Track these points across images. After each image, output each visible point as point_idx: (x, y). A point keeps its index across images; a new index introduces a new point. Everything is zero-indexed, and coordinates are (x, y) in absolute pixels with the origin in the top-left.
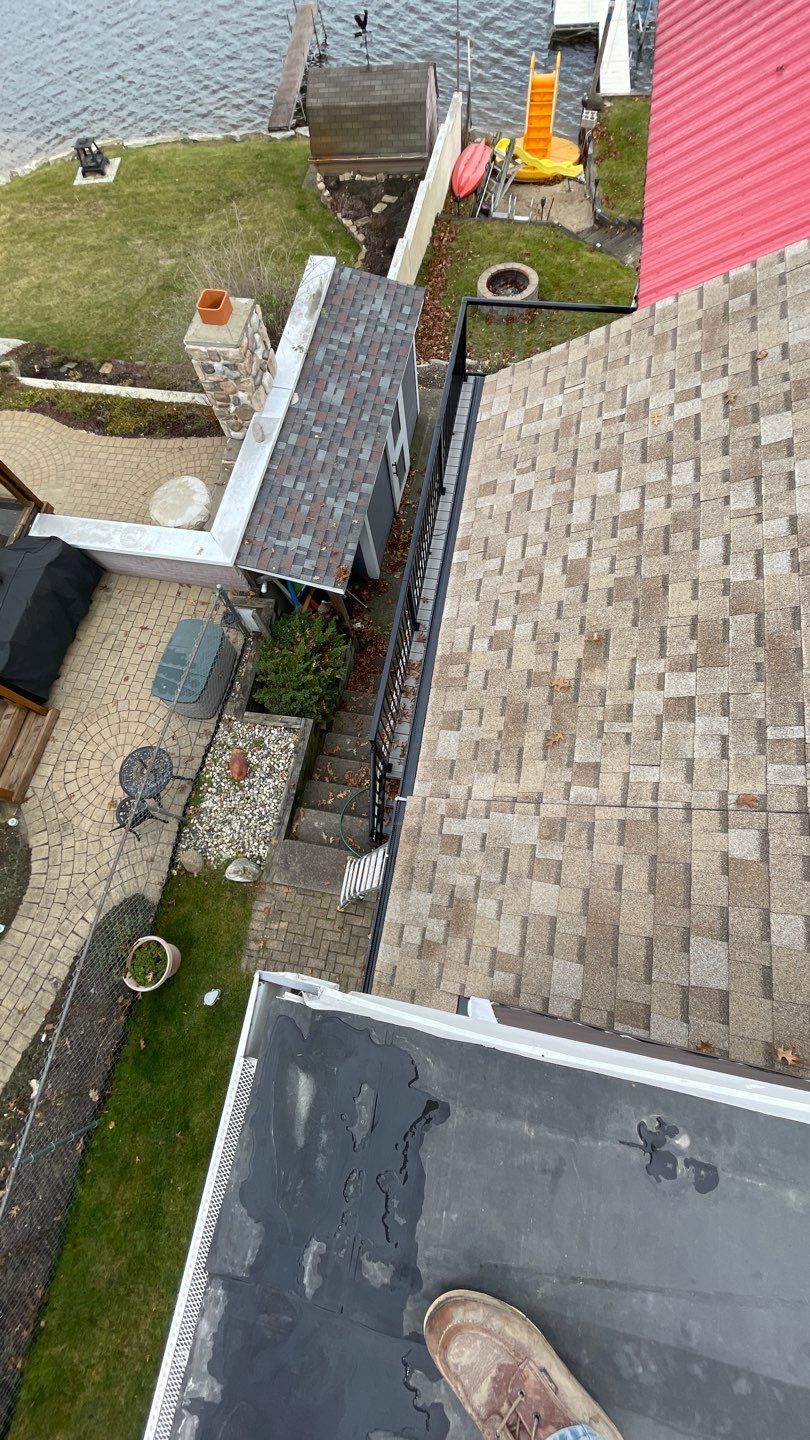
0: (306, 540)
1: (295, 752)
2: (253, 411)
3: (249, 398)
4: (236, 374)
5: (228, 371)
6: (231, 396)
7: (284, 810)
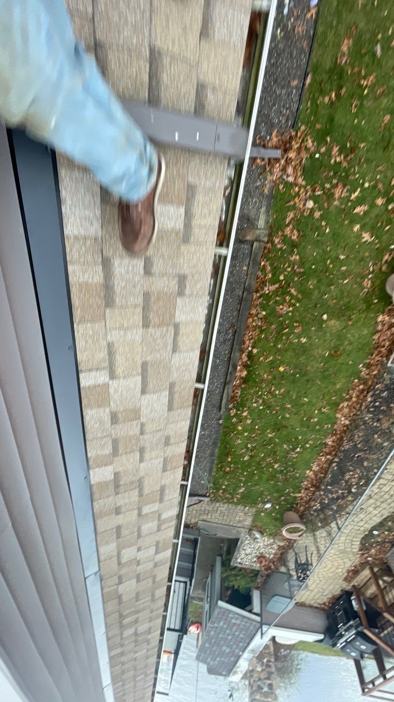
0: (233, 621)
1: (237, 559)
2: (257, 658)
3: (256, 667)
4: (259, 683)
5: (262, 685)
6: (264, 668)
7: (241, 545)
